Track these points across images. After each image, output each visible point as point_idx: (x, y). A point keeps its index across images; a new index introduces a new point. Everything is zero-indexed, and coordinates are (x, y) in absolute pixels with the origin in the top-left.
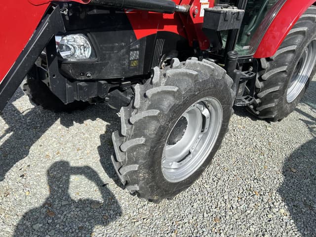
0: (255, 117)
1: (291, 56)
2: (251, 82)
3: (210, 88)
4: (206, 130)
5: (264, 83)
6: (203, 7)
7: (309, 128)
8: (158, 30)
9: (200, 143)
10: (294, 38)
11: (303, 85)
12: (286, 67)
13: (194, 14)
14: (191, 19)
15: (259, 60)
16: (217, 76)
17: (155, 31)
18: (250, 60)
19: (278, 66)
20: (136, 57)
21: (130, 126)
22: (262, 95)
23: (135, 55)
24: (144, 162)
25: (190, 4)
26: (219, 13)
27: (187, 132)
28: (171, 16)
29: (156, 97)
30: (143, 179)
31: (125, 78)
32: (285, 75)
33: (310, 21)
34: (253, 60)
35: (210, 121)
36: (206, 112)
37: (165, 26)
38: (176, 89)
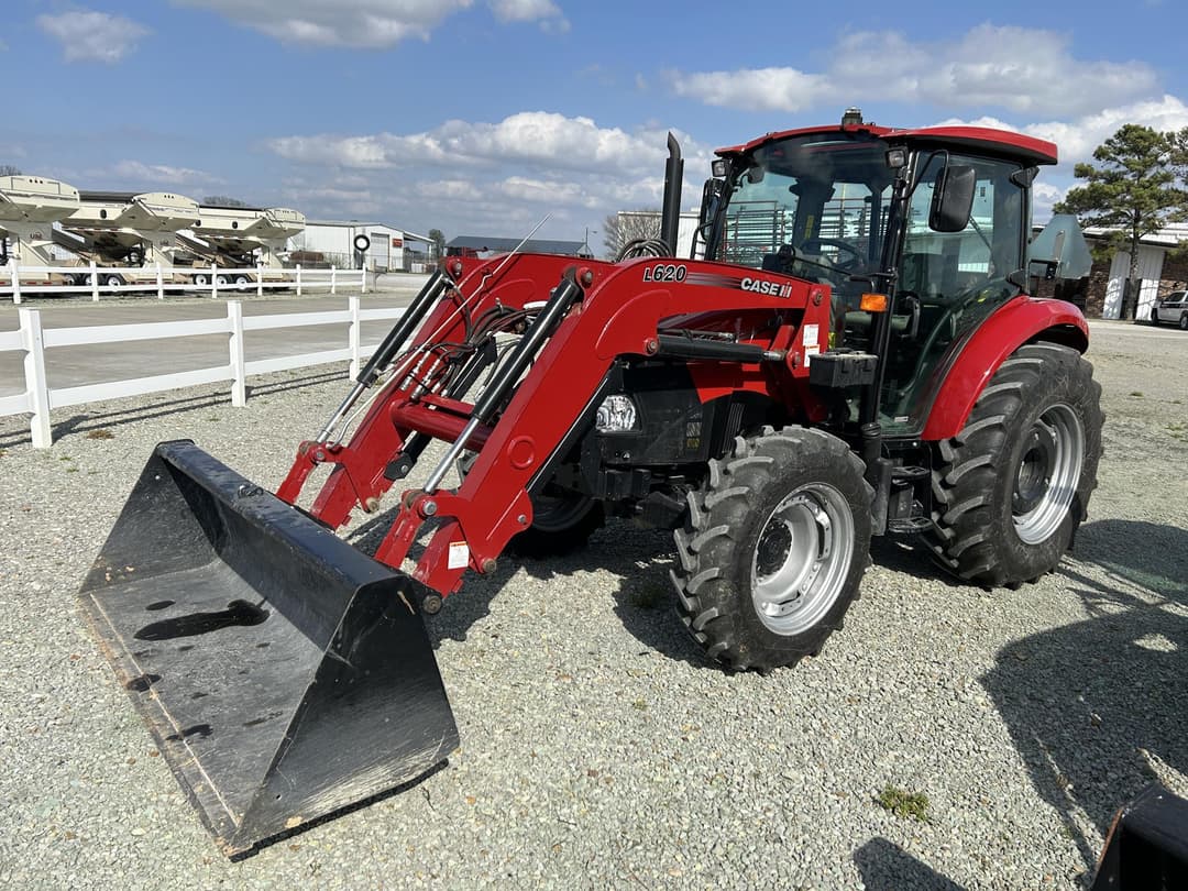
0: (953, 579)
1: (998, 435)
2: (922, 488)
3: (822, 468)
4: (826, 555)
5: (953, 493)
6: (808, 352)
7: (1086, 603)
8: (733, 389)
9: (817, 582)
10: (1001, 401)
11: (1065, 510)
12: (990, 456)
13: (793, 363)
14: (789, 371)
15: (935, 445)
16: (834, 451)
17: (729, 391)
18: (915, 444)
19: (975, 456)
20: (696, 433)
21: (704, 515)
22: (953, 516)
23: (694, 429)
24: (727, 565)
25: (788, 349)
26: (832, 361)
27: (792, 554)
28: (756, 368)
29: (742, 473)
30: (725, 599)
31: (678, 466)
32: (991, 474)
33: (1031, 372)
34: (921, 443)
35: (833, 538)
36: (823, 518)
37: (745, 383)
38: (771, 460)
